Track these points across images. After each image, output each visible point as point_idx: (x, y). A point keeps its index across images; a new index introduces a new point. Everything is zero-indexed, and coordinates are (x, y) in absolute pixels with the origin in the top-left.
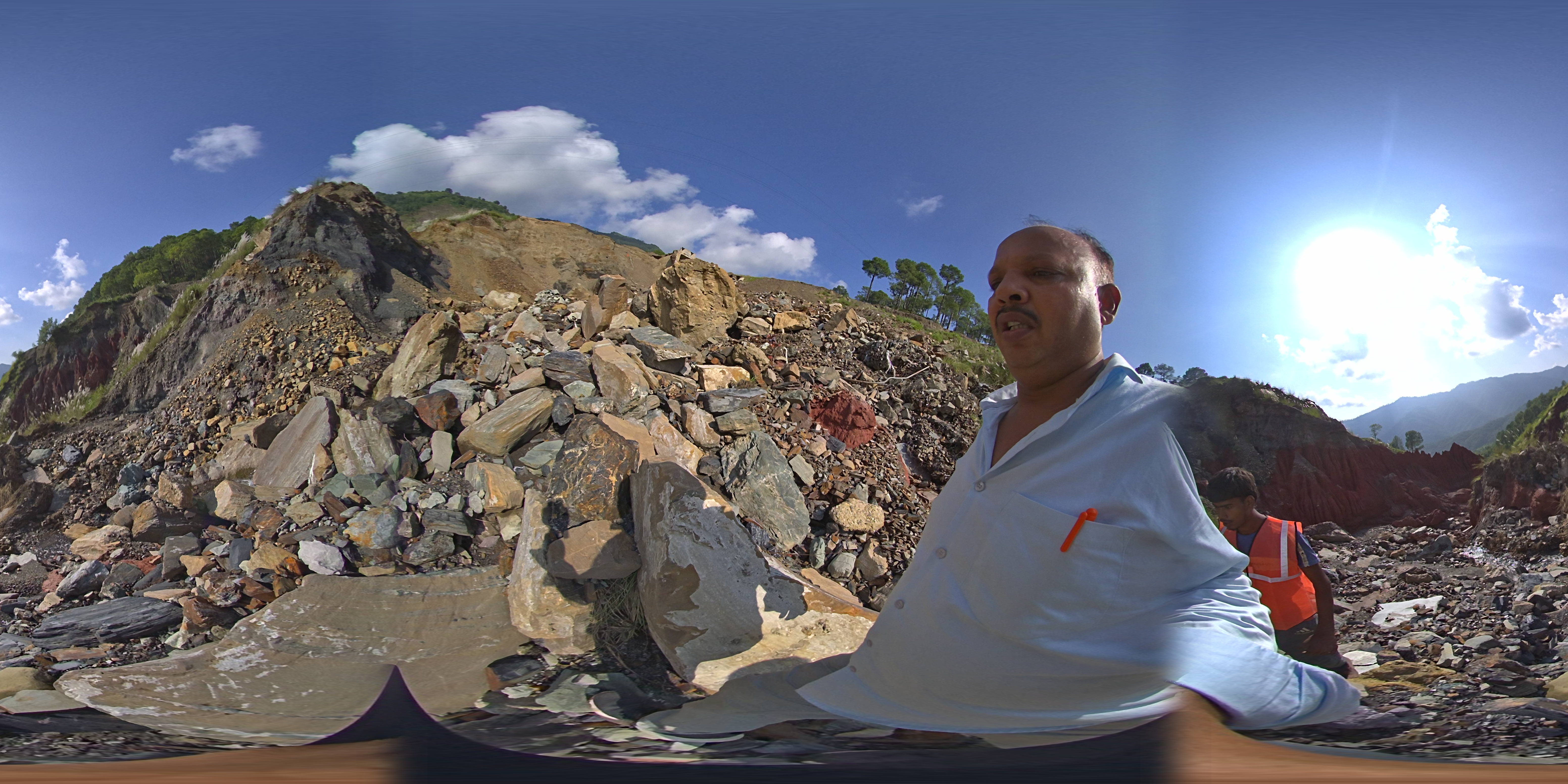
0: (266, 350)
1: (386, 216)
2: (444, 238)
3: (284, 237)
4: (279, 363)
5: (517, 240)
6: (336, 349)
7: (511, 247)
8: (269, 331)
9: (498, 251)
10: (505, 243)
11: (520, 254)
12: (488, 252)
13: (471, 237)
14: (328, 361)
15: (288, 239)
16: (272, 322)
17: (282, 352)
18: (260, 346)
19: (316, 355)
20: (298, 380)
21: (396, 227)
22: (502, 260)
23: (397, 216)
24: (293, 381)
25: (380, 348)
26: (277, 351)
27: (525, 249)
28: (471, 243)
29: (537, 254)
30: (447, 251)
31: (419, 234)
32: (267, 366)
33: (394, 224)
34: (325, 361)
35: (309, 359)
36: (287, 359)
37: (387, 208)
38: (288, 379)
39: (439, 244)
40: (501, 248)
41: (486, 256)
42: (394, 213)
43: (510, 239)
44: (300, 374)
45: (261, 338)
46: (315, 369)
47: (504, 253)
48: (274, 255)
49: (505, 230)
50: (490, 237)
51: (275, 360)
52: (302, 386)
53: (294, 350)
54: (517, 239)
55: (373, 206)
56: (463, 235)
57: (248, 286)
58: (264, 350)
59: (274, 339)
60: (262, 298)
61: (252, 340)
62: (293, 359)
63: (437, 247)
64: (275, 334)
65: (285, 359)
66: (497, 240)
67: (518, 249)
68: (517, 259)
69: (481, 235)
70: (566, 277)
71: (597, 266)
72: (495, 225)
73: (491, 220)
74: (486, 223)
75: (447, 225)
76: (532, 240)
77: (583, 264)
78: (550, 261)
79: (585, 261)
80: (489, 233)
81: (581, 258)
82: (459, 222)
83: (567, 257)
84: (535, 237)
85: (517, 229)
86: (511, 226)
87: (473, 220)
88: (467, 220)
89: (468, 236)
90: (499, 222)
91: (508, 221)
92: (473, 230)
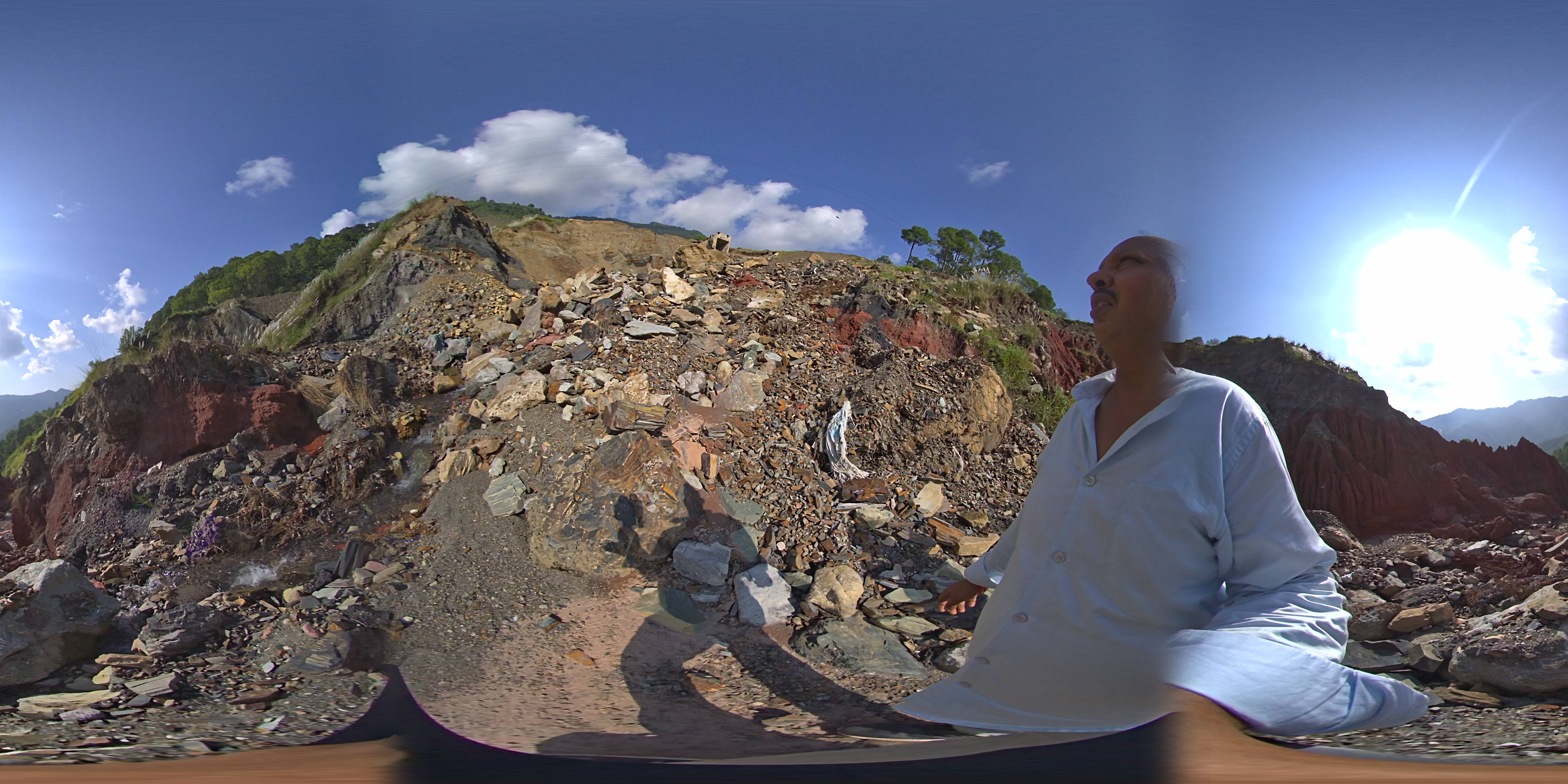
2: (511, 243)
5: (569, 241)
7: (566, 247)
9: (556, 250)
11: (574, 252)
12: (549, 252)
13: (532, 240)
22: (562, 259)
27: (578, 247)
28: (533, 246)
29: (589, 251)
30: (517, 254)
39: (509, 248)
40: (559, 248)
41: (548, 255)
43: (564, 240)
47: (561, 253)
49: (558, 232)
50: (548, 240)
54: (570, 239)
56: (526, 239)
63: (508, 251)
66: (553, 241)
67: (572, 248)
69: (540, 239)
71: (643, 256)
72: (549, 229)
73: (545, 224)
74: (541, 228)
75: (511, 232)
76: (582, 239)
77: (630, 255)
78: (601, 256)
79: (631, 252)
80: (545, 236)
81: (628, 250)
82: (519, 228)
83: (616, 251)
84: (584, 236)
85: (567, 230)
86: (563, 228)
87: (530, 225)
88: (525, 226)
89: (529, 239)
90: (552, 226)
91: (559, 224)
92: (532, 234)
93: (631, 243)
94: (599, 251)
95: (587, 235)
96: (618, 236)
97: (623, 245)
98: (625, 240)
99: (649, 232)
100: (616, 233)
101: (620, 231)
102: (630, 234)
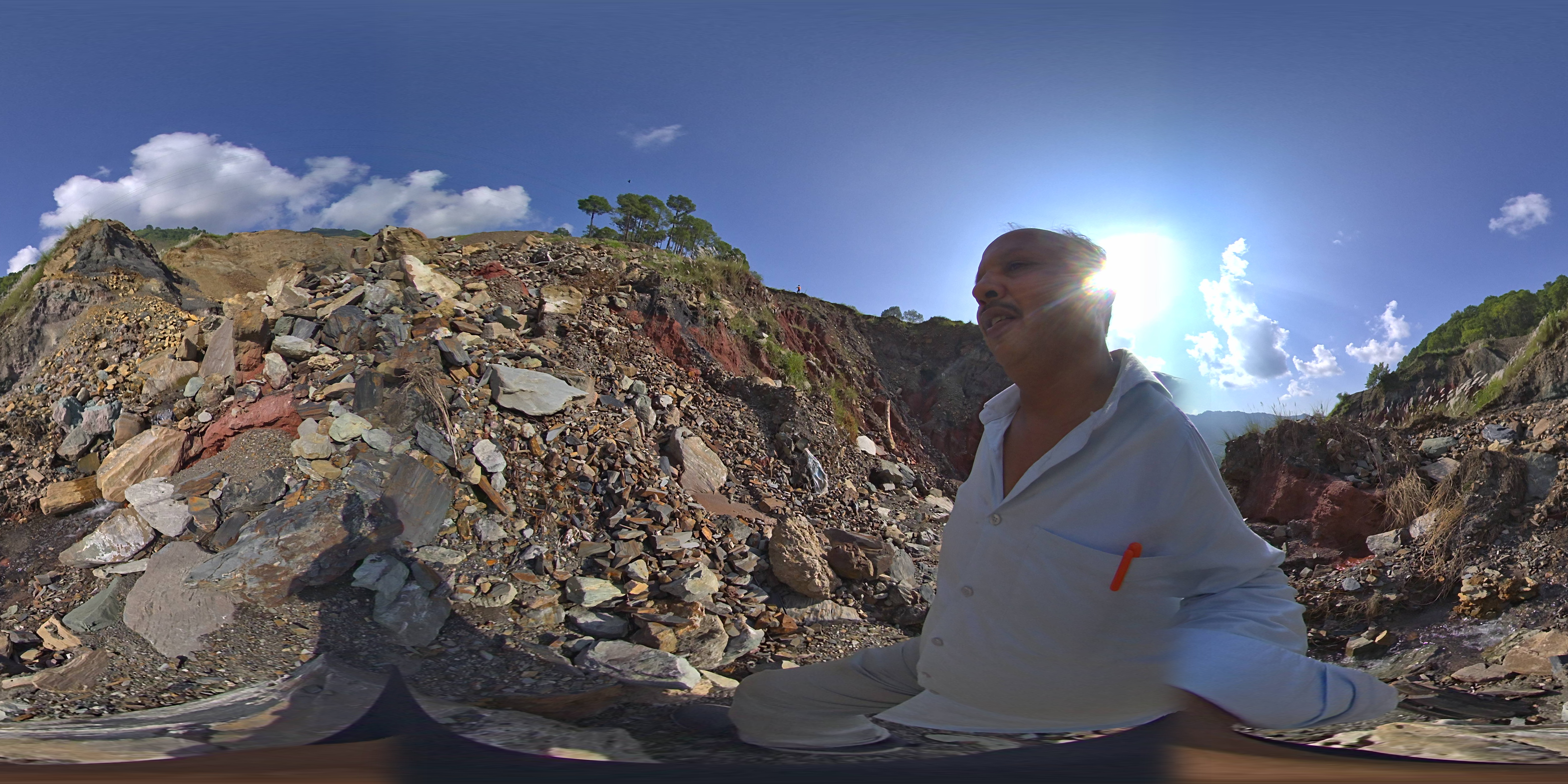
2: (181, 264)
5: (239, 255)
7: (237, 261)
9: (228, 266)
11: (247, 266)
12: (222, 269)
13: (202, 259)
22: (237, 274)
27: (249, 261)
28: (203, 264)
29: (262, 262)
30: (189, 274)
39: (179, 269)
40: (231, 263)
41: (220, 272)
43: (234, 254)
47: (234, 267)
49: (227, 248)
50: (218, 256)
54: (240, 252)
56: (195, 258)
66: (224, 257)
67: (244, 262)
68: (245, 270)
69: (210, 256)
71: (317, 261)
72: (217, 245)
73: (212, 241)
74: (208, 245)
75: (180, 253)
76: (252, 251)
77: (304, 261)
78: (275, 266)
79: (304, 258)
80: (214, 253)
81: (299, 256)
82: (187, 248)
83: (288, 259)
84: (253, 248)
85: (235, 244)
86: (230, 242)
87: (197, 244)
88: (192, 245)
89: (199, 258)
90: (219, 242)
91: (225, 241)
92: (201, 253)
93: (301, 249)
94: (272, 261)
95: (255, 246)
96: (287, 243)
97: (294, 253)
98: (295, 246)
99: (316, 235)
100: (286, 240)
101: (287, 238)
102: (299, 240)
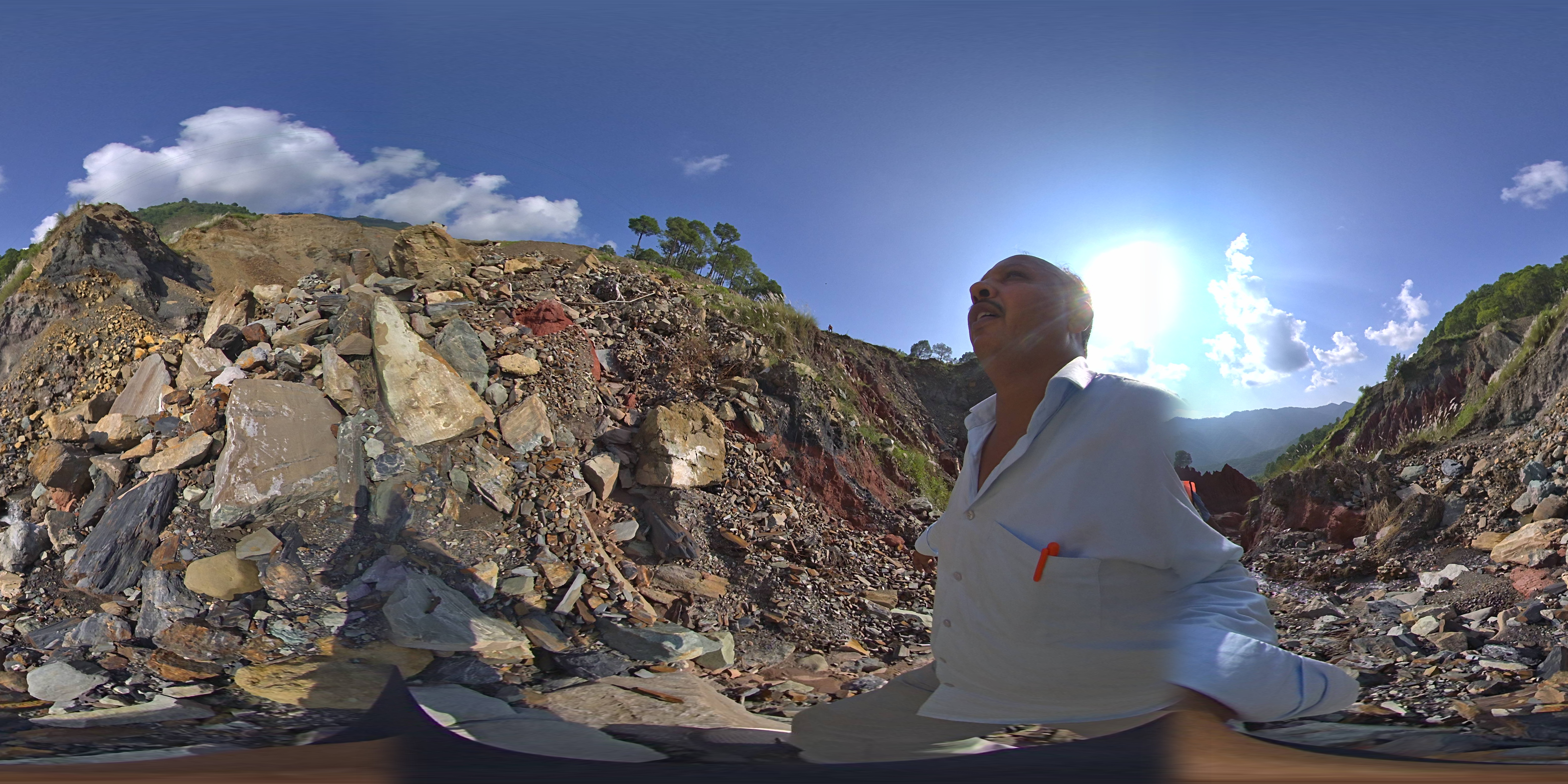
0: (72, 350)
1: (145, 231)
2: (198, 246)
3: (64, 256)
4: (87, 360)
5: (266, 238)
6: (137, 342)
7: (262, 245)
8: (70, 336)
9: (251, 250)
10: (256, 242)
11: (272, 250)
12: (241, 252)
13: (223, 241)
14: (131, 353)
15: (69, 258)
16: (71, 329)
17: (88, 351)
18: (65, 348)
19: (120, 349)
20: (109, 370)
21: (156, 240)
22: (257, 258)
23: (154, 230)
24: (104, 371)
25: (173, 338)
26: (83, 350)
27: (276, 245)
28: (224, 247)
29: (289, 248)
30: (204, 257)
31: (173, 245)
32: (76, 364)
33: (153, 237)
34: (128, 353)
35: (114, 353)
36: (93, 356)
37: (144, 223)
38: (99, 370)
39: (195, 251)
40: (254, 247)
41: (241, 256)
42: (151, 227)
43: (260, 238)
44: (110, 365)
45: (64, 342)
46: (121, 360)
47: (257, 252)
48: (58, 273)
49: (253, 229)
50: (241, 238)
51: (83, 357)
52: (115, 373)
53: (98, 348)
54: (267, 236)
55: (133, 223)
56: (215, 239)
57: (41, 301)
58: (70, 351)
59: (77, 341)
60: (56, 310)
61: (56, 345)
62: (99, 355)
63: (194, 255)
64: (77, 337)
65: (92, 356)
66: (247, 240)
67: (269, 246)
68: (271, 255)
69: (232, 238)
70: (321, 265)
72: (243, 226)
73: (237, 222)
74: (232, 226)
75: (198, 233)
76: (281, 235)
77: (335, 250)
78: (303, 253)
79: (336, 247)
80: (238, 235)
81: (332, 245)
82: (208, 228)
83: (317, 246)
84: (283, 232)
85: (264, 226)
87: (220, 224)
88: (215, 225)
89: (219, 240)
90: (245, 223)
91: (253, 221)
92: (222, 234)
93: (336, 237)
94: (301, 247)
95: (285, 230)
96: (320, 230)
97: (327, 240)
98: (329, 233)
99: (354, 224)
100: (319, 227)
101: (322, 224)
102: (334, 227)
